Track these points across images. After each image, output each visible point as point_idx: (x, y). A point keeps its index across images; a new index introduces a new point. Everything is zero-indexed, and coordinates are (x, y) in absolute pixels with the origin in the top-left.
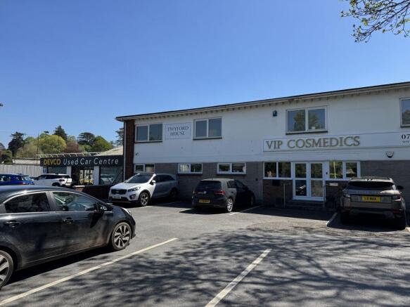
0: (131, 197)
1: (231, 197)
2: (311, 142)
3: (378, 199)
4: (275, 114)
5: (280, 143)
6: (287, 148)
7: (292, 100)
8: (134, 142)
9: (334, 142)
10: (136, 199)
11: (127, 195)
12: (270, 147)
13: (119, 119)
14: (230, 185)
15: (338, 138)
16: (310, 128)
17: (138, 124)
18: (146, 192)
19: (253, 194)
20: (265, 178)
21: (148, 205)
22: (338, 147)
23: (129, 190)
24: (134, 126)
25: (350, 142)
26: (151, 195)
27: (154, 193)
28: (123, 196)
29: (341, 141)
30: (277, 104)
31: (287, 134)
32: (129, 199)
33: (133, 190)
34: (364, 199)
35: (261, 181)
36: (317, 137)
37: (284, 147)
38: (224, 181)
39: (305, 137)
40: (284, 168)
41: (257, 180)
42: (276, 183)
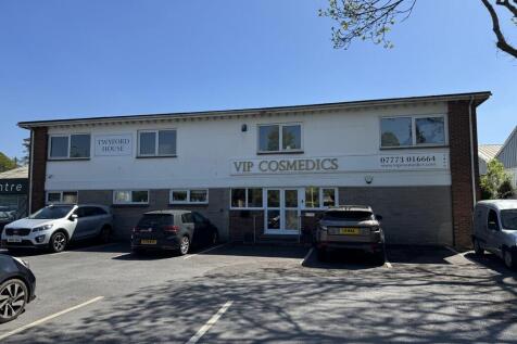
0: (37, 239)
1: (186, 235)
2: (285, 164)
3: (356, 231)
4: (244, 129)
5: (250, 165)
6: (258, 171)
7: (264, 112)
8: (46, 159)
9: (311, 165)
10: (46, 241)
11: (31, 237)
12: (238, 169)
13: (22, 125)
14: (185, 219)
15: (314, 160)
16: (284, 147)
17: (53, 133)
18: (61, 231)
19: (215, 230)
20: (231, 208)
21: (65, 250)
22: (315, 170)
23: (35, 230)
24: (47, 136)
25: (328, 165)
26: (70, 235)
27: (74, 233)
28: (25, 238)
29: (318, 164)
30: (246, 116)
31: (259, 154)
32: (35, 243)
33: (41, 229)
34: (342, 231)
35: (227, 213)
36: (292, 159)
37: (255, 170)
38: (177, 214)
39: (278, 158)
40: (254, 195)
41: (222, 211)
42: (245, 214)
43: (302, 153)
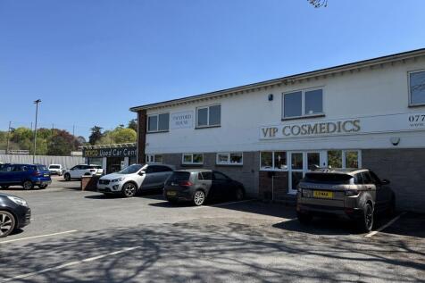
0: (114, 187)
2: (307, 129)
3: (330, 195)
4: (271, 98)
5: (275, 130)
6: (282, 136)
7: (285, 81)
8: (146, 132)
9: (331, 128)
10: (119, 189)
11: (110, 186)
12: (265, 135)
13: (133, 109)
16: (307, 112)
17: (150, 114)
18: (132, 183)
24: (146, 116)
25: (349, 127)
27: (143, 184)
28: (107, 186)
29: (339, 126)
30: (272, 86)
31: (283, 120)
32: (112, 190)
33: (117, 180)
34: (315, 194)
36: (312, 123)
37: (279, 135)
38: (194, 173)
39: (300, 123)
41: (253, 171)
42: (271, 174)
43: (324, 116)
